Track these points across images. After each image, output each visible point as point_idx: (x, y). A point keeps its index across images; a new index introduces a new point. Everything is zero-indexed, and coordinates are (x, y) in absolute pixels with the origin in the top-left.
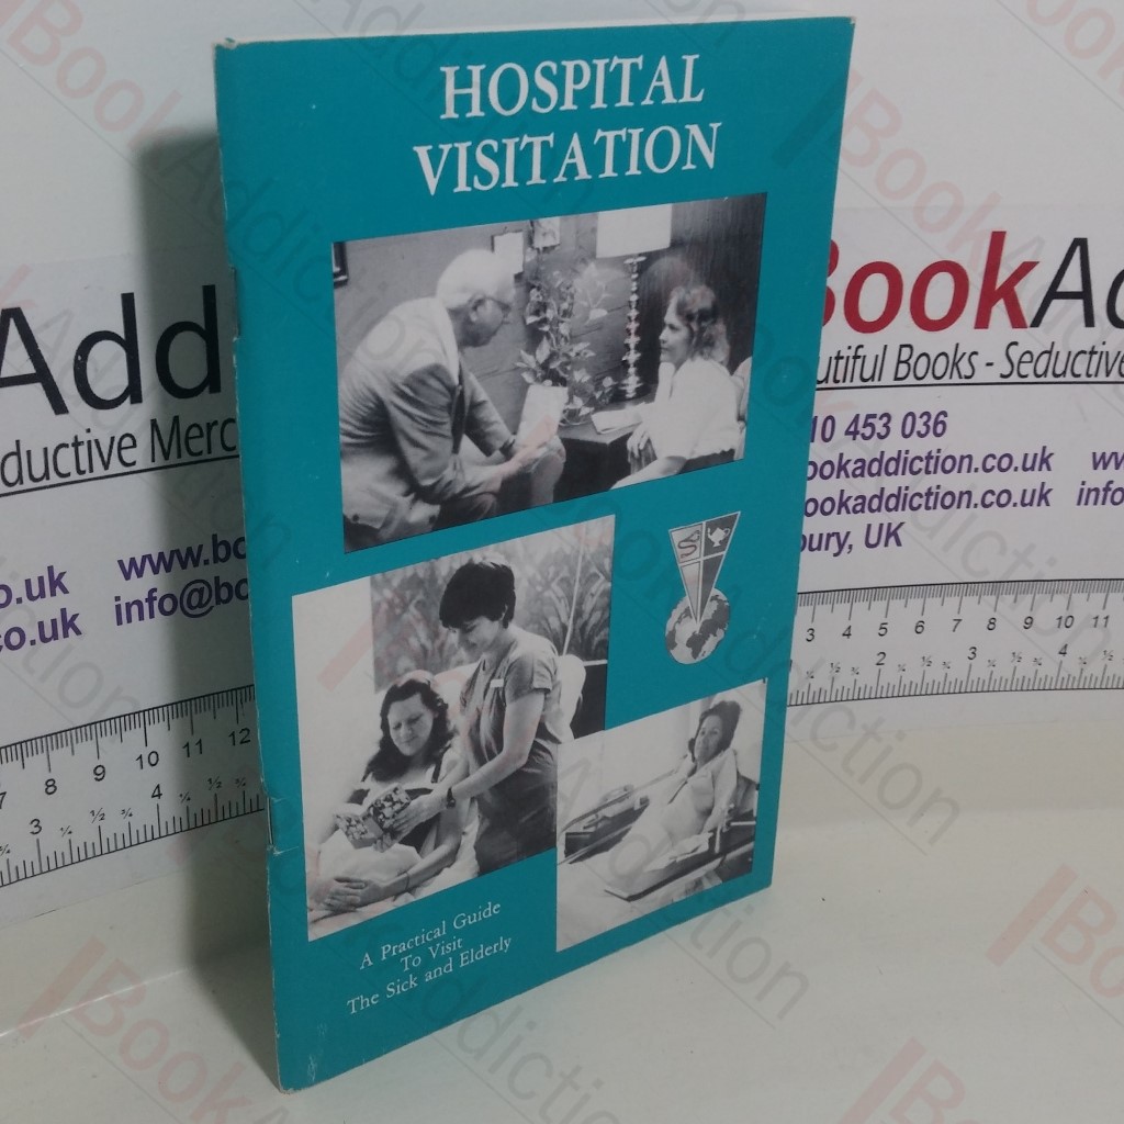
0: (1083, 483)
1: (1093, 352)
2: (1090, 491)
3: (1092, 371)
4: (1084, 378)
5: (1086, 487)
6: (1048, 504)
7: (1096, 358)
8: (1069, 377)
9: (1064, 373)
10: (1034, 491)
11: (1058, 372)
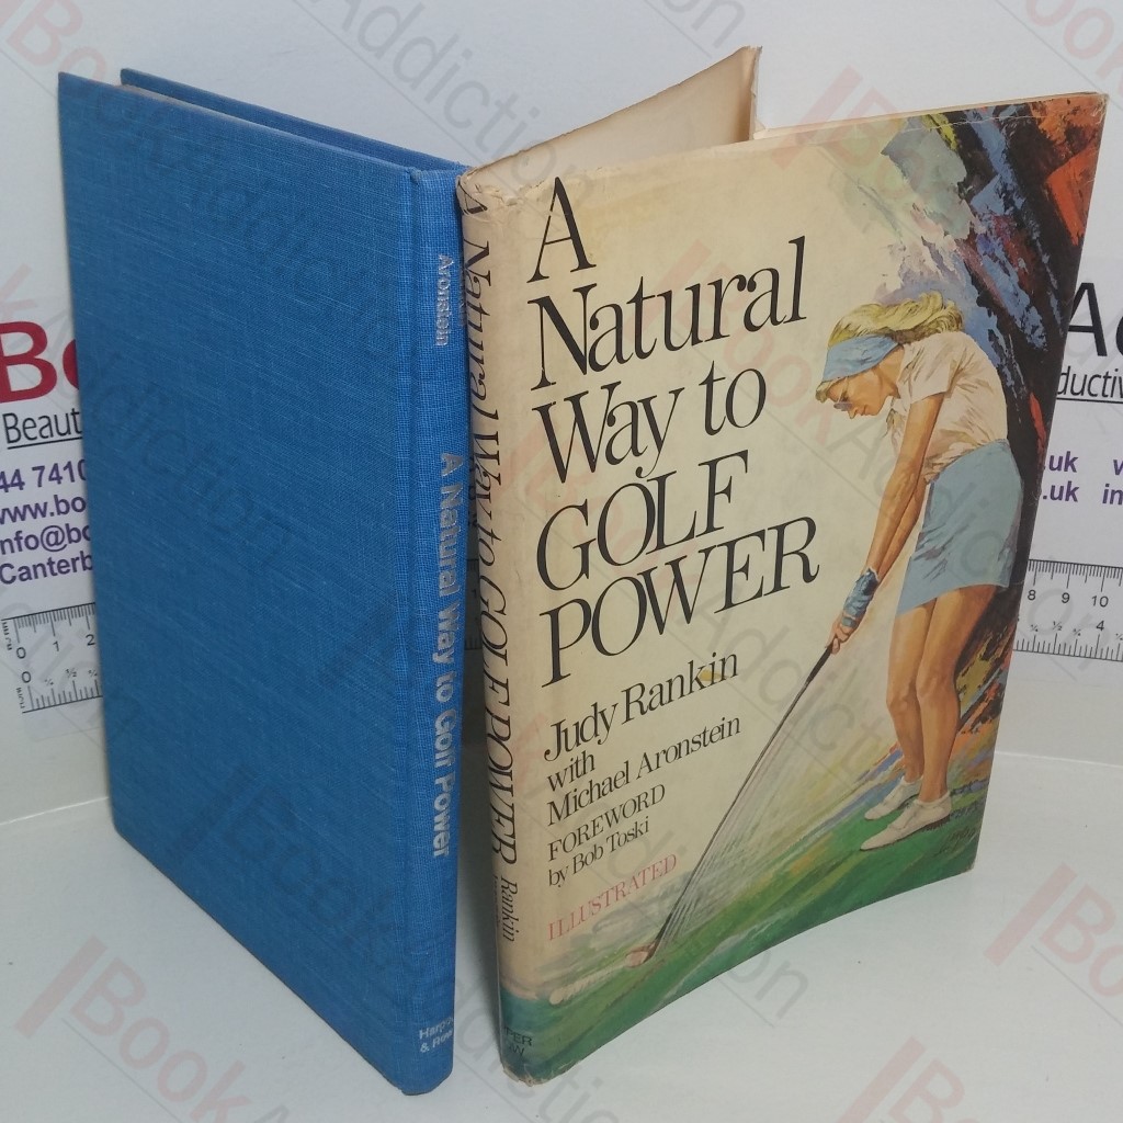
0: (1107, 485)
1: (1107, 377)
2: (1113, 492)
3: (1108, 392)
4: (1100, 398)
5: (1110, 489)
6: (1075, 500)
7: (1110, 382)
8: (1086, 396)
9: (1082, 392)
10: (1062, 488)
11: (1076, 391)
